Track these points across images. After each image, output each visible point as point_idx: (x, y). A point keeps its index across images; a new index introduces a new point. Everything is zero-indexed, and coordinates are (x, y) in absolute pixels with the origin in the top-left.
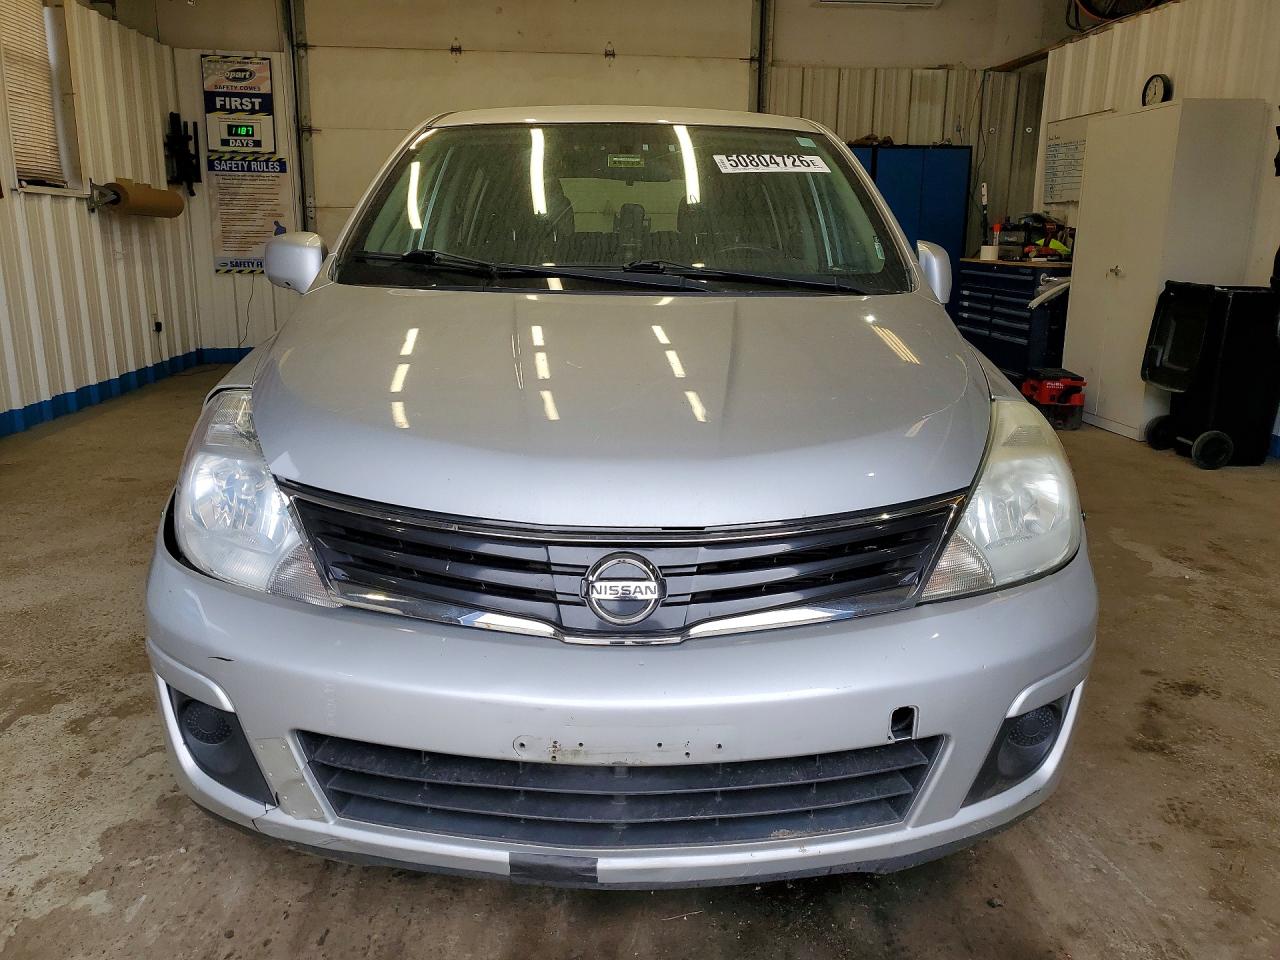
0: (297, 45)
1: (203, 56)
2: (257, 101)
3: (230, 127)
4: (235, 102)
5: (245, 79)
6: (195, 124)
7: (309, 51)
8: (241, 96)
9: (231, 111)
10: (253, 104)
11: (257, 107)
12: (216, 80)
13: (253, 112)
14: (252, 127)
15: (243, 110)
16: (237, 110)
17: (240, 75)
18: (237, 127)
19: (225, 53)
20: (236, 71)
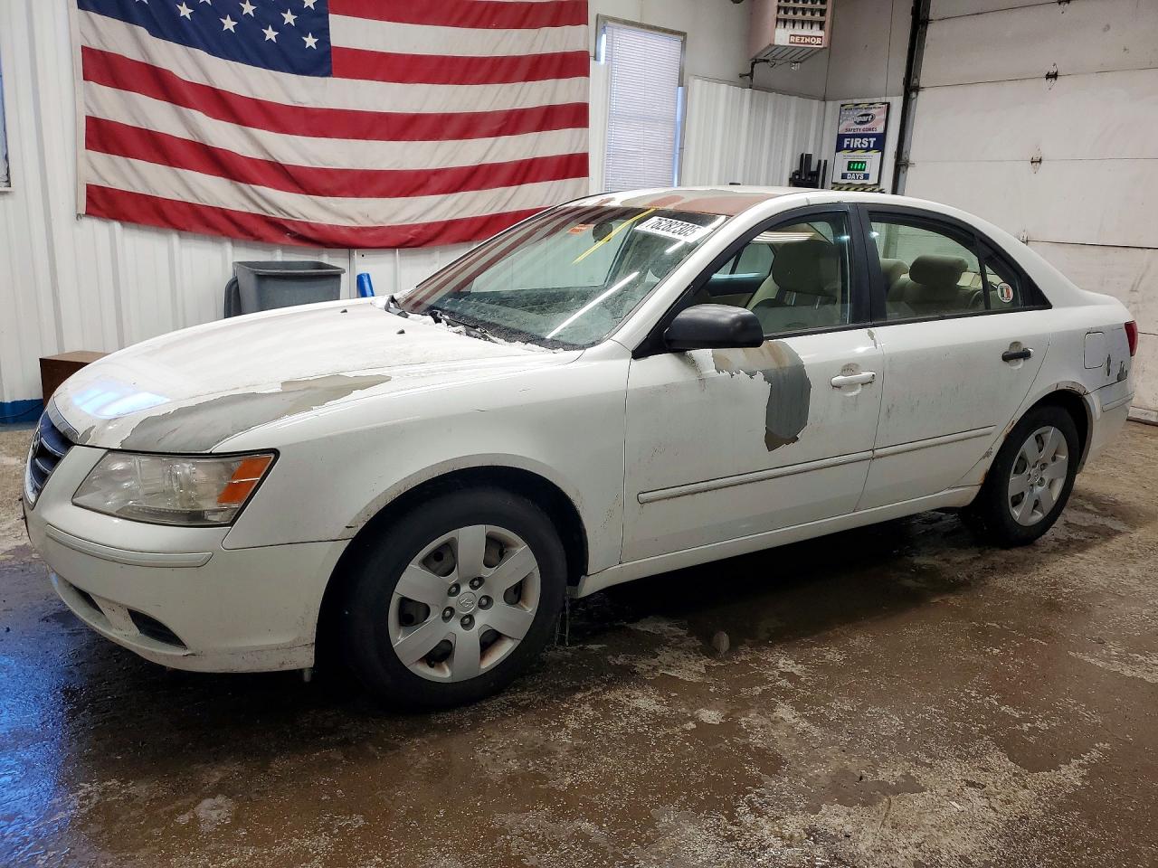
0: (911, 89)
1: (842, 106)
2: (872, 140)
3: (850, 163)
4: (857, 142)
5: (867, 122)
6: (826, 161)
7: (920, 93)
8: (862, 136)
9: (854, 150)
10: (869, 142)
11: (872, 146)
12: (848, 125)
13: (868, 149)
14: (865, 162)
15: (862, 149)
16: (857, 149)
17: (865, 119)
18: (854, 162)
19: (856, 101)
20: (862, 116)
